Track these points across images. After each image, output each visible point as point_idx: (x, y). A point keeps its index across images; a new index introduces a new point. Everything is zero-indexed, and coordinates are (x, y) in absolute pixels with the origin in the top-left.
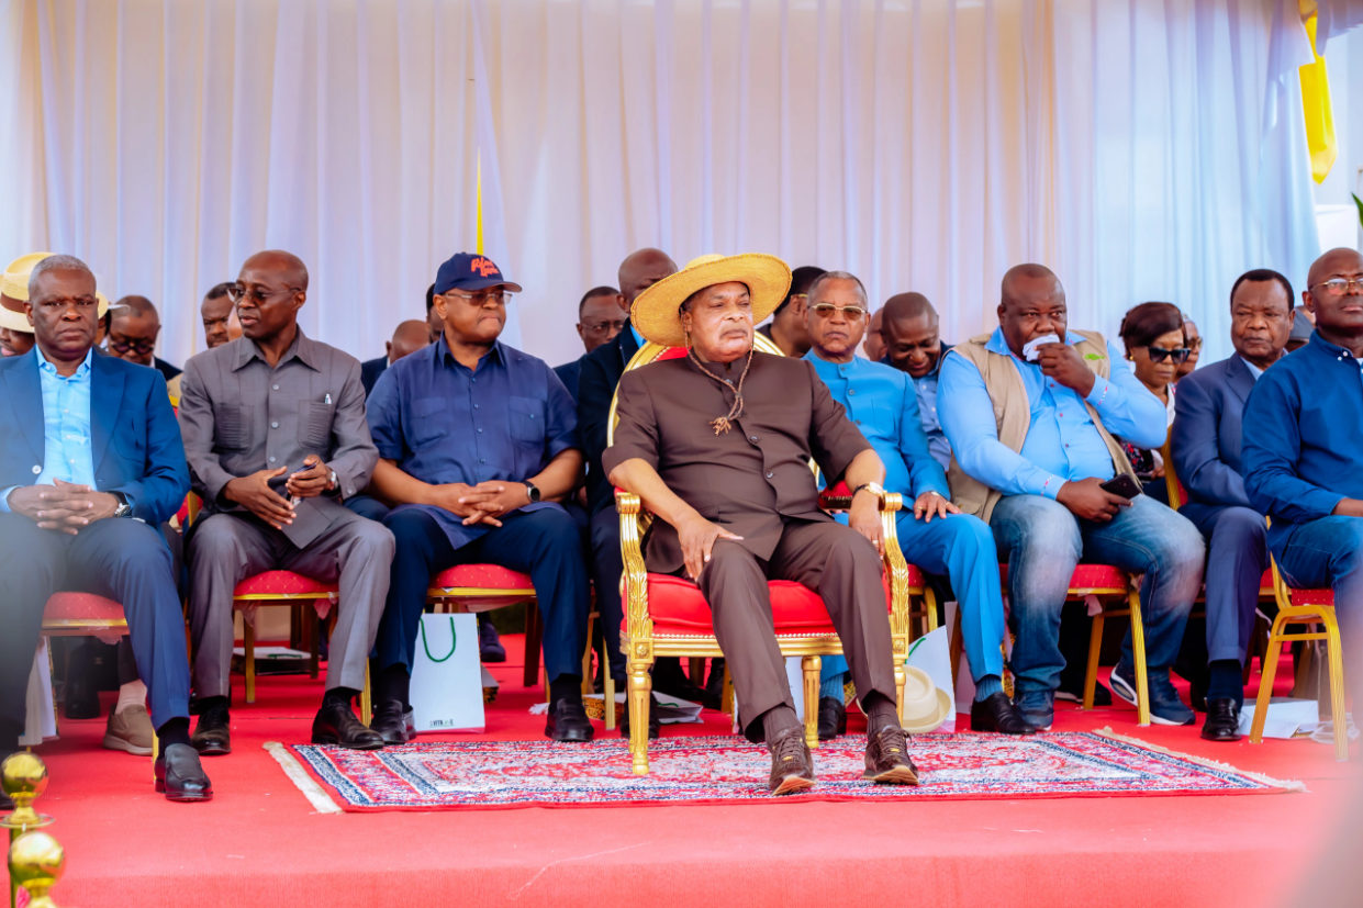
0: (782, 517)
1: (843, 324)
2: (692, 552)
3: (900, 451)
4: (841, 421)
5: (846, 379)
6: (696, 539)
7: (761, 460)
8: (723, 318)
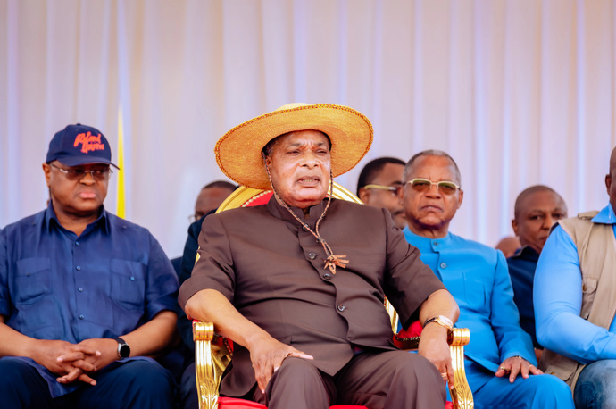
0: (353, 346)
1: (438, 198)
2: (262, 367)
3: (490, 324)
4: (416, 263)
5: (438, 252)
6: (267, 355)
7: (334, 295)
8: (298, 165)
